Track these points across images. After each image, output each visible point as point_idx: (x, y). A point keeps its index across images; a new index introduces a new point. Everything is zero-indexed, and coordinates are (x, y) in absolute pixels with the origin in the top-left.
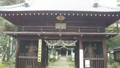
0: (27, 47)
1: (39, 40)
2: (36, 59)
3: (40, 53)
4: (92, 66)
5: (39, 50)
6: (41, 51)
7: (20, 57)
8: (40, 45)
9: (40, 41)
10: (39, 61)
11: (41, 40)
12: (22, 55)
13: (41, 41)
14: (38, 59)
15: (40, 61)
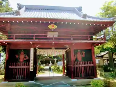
1: (31, 49)
2: (28, 68)
3: (32, 61)
4: (83, 73)
5: (31, 59)
8: (32, 54)
10: (31, 70)
11: (33, 49)
12: (12, 65)
14: (30, 68)
15: (33, 70)
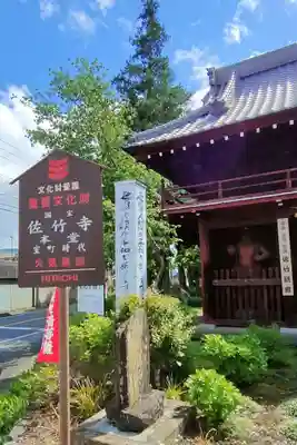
0: (231, 250)
1: (279, 221)
2: (275, 287)
3: (286, 265)
5: (282, 255)
6: (290, 259)
7: (216, 282)
8: (285, 240)
9: (283, 223)
10: (284, 294)
11: (286, 220)
12: (222, 276)
13: (287, 226)
14: (281, 286)
15: (292, 294)
